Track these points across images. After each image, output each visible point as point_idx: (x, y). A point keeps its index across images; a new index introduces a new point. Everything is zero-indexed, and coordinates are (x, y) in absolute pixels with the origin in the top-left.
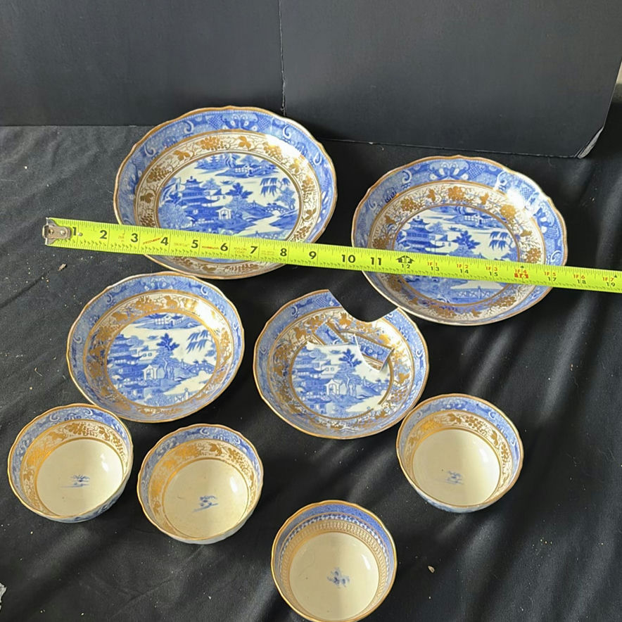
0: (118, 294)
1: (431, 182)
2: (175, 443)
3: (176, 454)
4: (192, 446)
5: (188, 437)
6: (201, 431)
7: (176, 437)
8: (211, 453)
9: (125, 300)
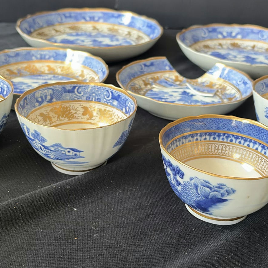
0: (12, 57)
1: (218, 39)
2: (52, 98)
3: (51, 110)
4: (67, 107)
5: (64, 95)
6: (76, 90)
7: (53, 90)
8: (83, 117)
9: (17, 63)
